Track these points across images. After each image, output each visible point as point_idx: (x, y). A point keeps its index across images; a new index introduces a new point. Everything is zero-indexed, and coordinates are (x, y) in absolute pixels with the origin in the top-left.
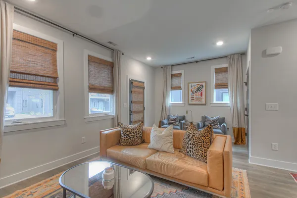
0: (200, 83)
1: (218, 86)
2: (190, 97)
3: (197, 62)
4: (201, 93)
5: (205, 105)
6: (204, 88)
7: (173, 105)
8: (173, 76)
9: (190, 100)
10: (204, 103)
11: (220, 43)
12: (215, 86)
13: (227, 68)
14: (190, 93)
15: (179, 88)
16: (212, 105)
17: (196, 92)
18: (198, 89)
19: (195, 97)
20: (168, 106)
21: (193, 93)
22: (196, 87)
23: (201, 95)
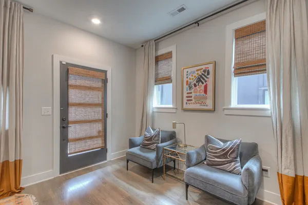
0: (203, 67)
1: (243, 69)
2: (185, 95)
3: (197, 23)
4: (206, 87)
5: (213, 111)
6: (211, 76)
7: (160, 110)
8: (158, 59)
9: (185, 101)
10: (210, 107)
12: (236, 69)
13: (264, 22)
14: (185, 87)
15: (168, 80)
16: (226, 112)
17: (195, 85)
18: (200, 80)
19: (193, 95)
20: (151, 112)
21: (190, 88)
22: (195, 75)
23: (206, 91)
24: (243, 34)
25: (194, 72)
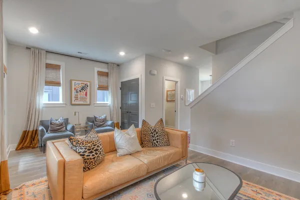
0: (85, 83)
1: (101, 88)
2: (73, 96)
3: (81, 58)
4: (86, 93)
5: (89, 105)
6: (89, 88)
7: (48, 106)
8: (48, 66)
9: (73, 99)
10: (88, 103)
11: (122, 54)
12: (98, 87)
13: (108, 73)
14: (74, 91)
15: (58, 84)
16: (95, 105)
17: (80, 91)
18: (83, 89)
19: (79, 96)
21: (77, 92)
22: (80, 85)
23: (86, 95)
24: (100, 74)
25: (79, 84)
